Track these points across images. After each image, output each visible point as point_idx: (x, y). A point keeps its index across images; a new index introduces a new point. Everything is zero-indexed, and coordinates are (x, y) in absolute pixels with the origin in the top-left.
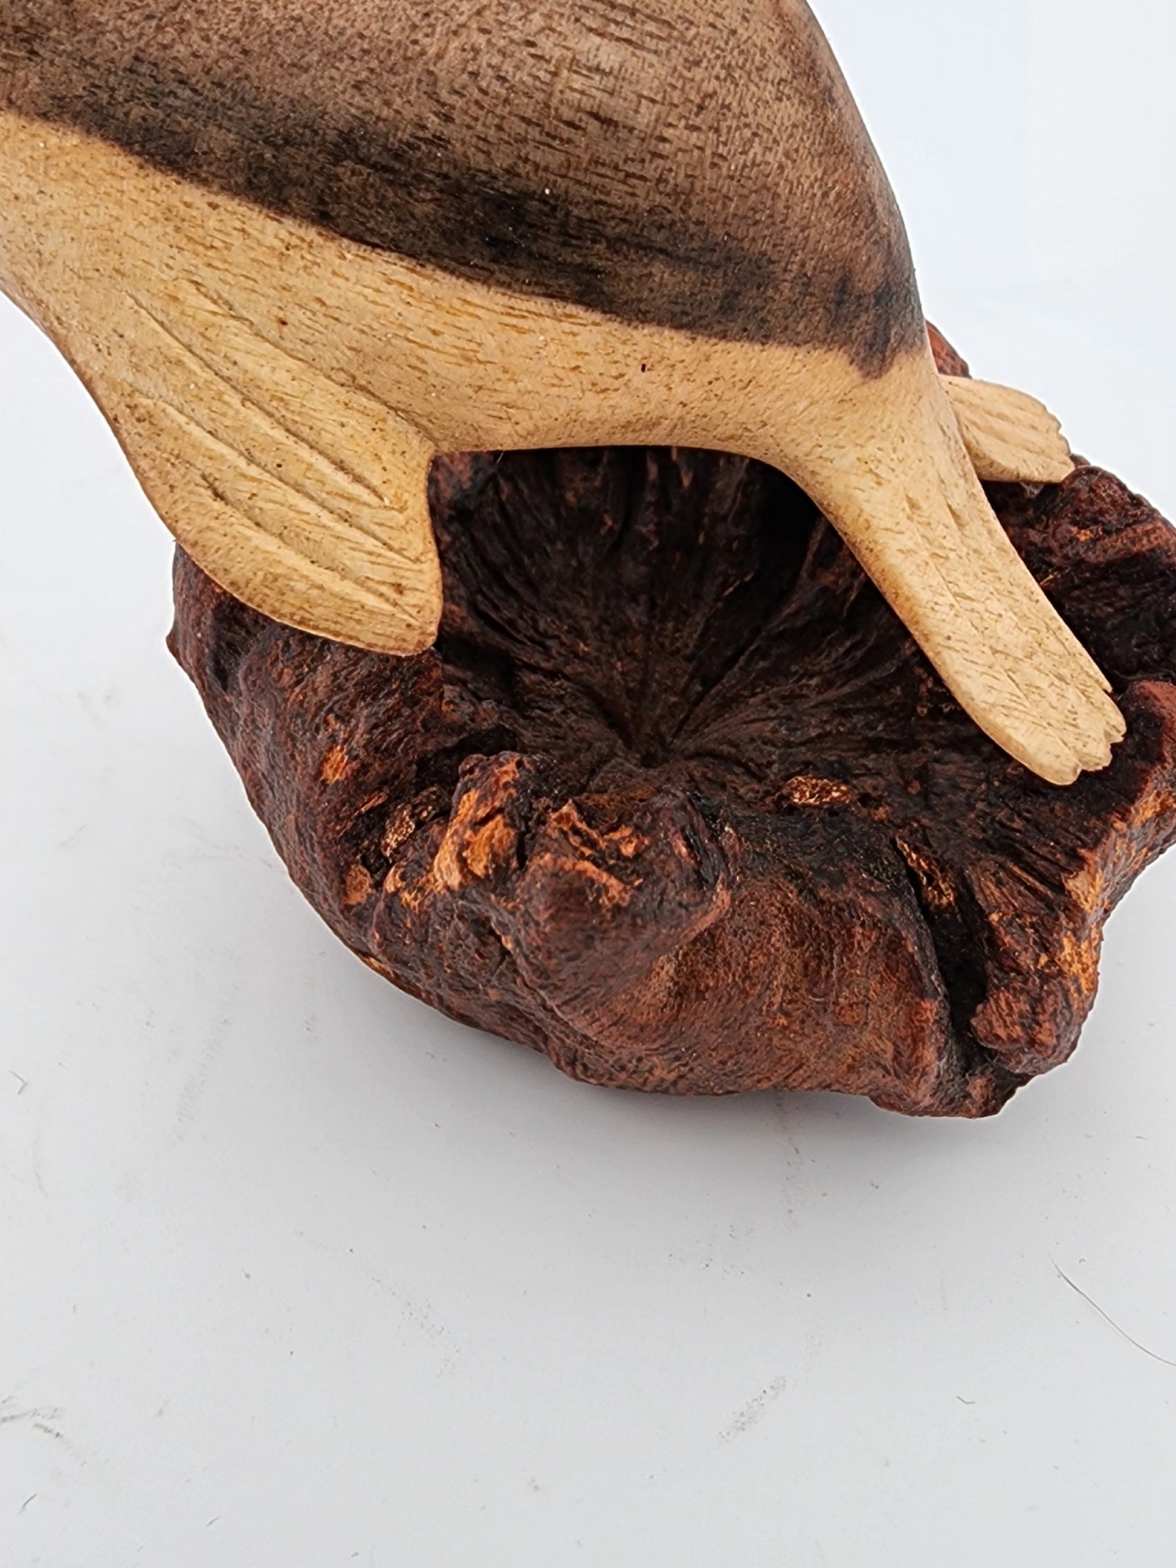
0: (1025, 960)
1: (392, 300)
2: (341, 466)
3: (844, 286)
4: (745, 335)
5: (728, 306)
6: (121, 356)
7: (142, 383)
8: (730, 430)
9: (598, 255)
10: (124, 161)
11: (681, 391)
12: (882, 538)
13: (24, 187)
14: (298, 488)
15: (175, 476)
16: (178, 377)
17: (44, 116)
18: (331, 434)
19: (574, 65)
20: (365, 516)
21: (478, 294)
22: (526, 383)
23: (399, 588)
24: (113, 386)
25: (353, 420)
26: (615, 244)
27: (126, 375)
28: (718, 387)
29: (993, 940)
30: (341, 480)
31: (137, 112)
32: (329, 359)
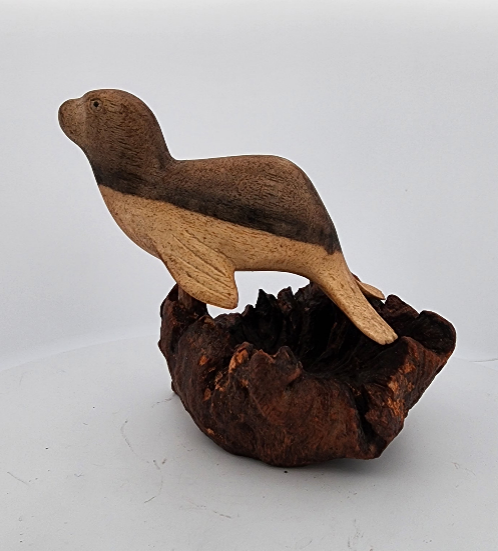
0: (378, 402)
1: (229, 231)
2: (216, 269)
3: (322, 232)
4: (302, 240)
5: (298, 234)
6: (169, 248)
7: (173, 253)
8: (299, 264)
9: (271, 221)
10: (173, 207)
11: (289, 253)
12: (336, 292)
13: (151, 214)
14: (207, 274)
15: (180, 272)
16: (181, 251)
17: (157, 199)
18: (214, 262)
19: (266, 186)
20: (222, 279)
21: (247, 230)
22: (256, 249)
23: (229, 294)
24: (166, 255)
25: (219, 259)
26: (274, 219)
27: (170, 252)
28: (297, 253)
29: (370, 398)
30: (216, 272)
31: (177, 197)
32: (214, 246)
